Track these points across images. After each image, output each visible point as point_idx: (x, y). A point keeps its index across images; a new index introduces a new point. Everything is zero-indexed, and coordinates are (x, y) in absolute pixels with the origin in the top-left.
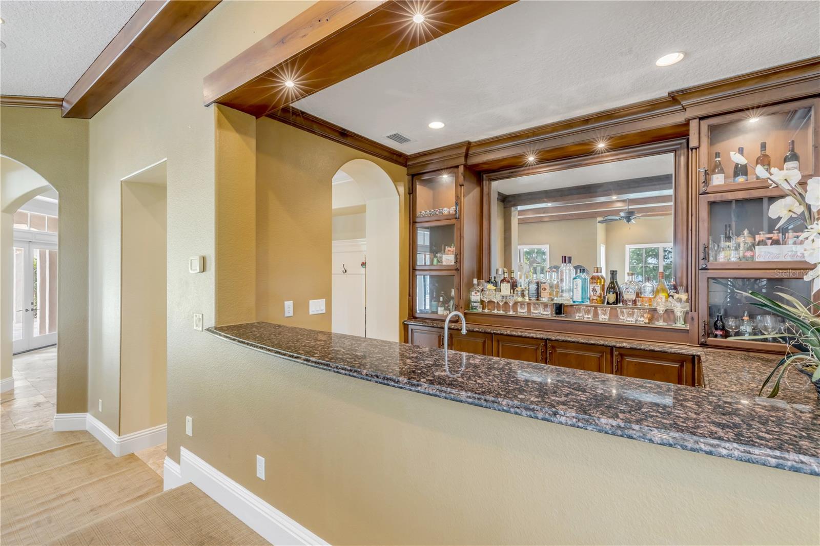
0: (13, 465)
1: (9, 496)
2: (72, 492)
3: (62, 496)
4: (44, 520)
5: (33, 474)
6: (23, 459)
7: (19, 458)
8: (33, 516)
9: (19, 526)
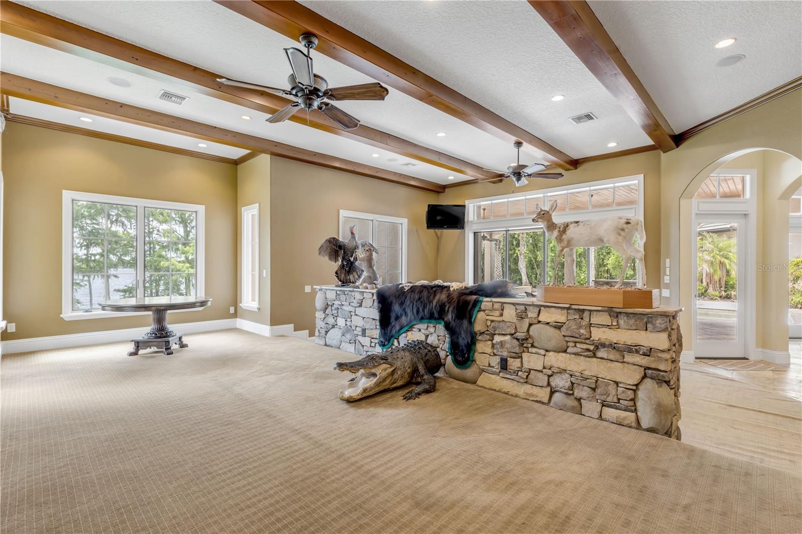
0: (756, 413)
1: (742, 430)
2: (793, 455)
3: (782, 452)
4: (758, 458)
5: (768, 426)
6: (767, 413)
7: (763, 410)
8: (751, 451)
9: (737, 451)
